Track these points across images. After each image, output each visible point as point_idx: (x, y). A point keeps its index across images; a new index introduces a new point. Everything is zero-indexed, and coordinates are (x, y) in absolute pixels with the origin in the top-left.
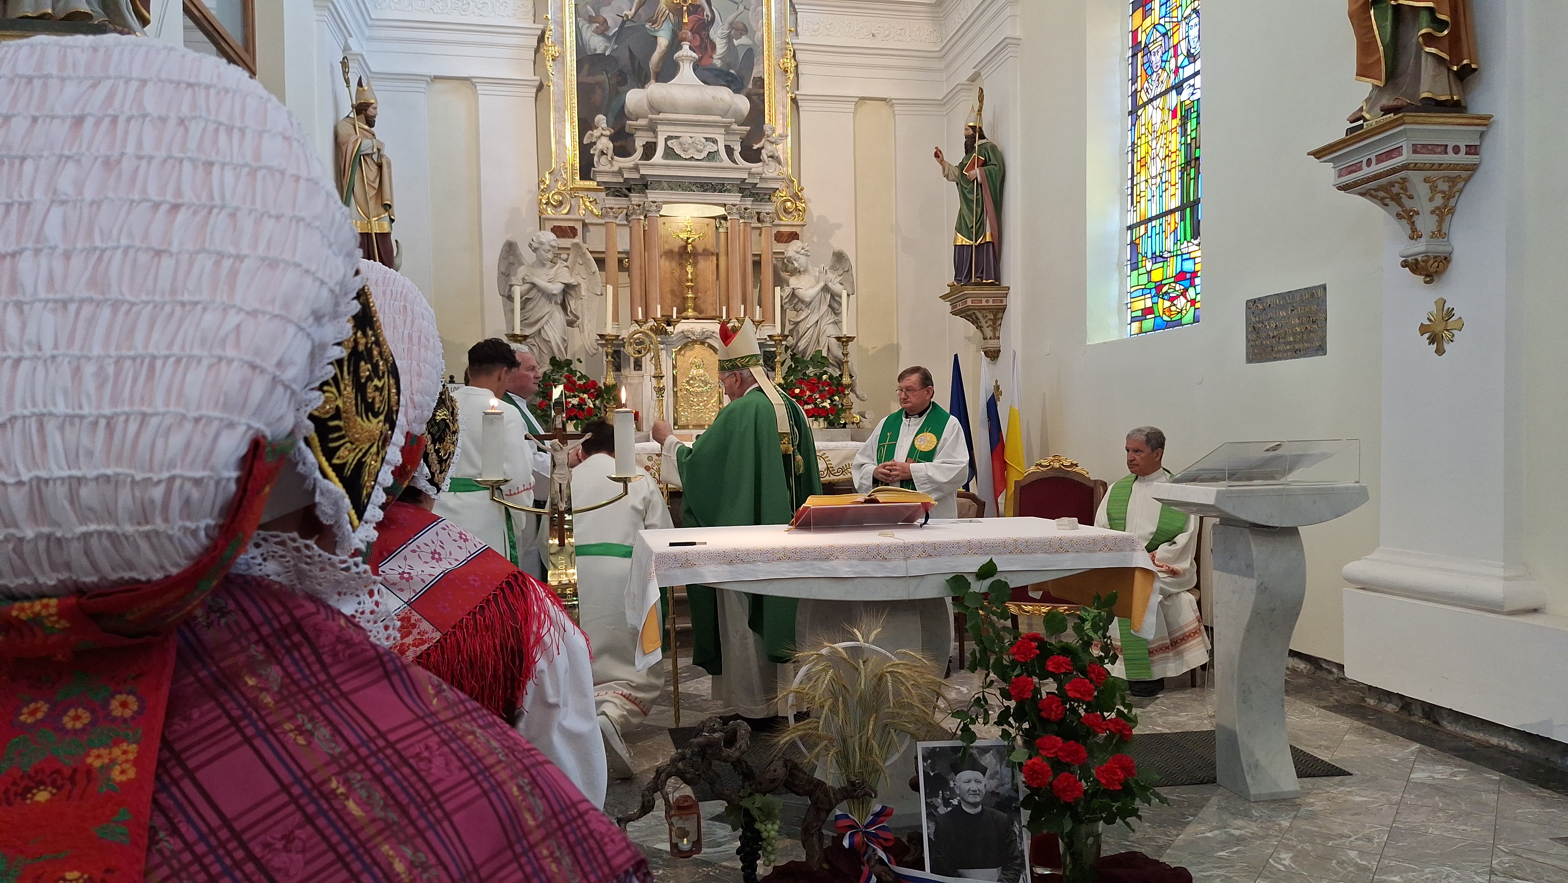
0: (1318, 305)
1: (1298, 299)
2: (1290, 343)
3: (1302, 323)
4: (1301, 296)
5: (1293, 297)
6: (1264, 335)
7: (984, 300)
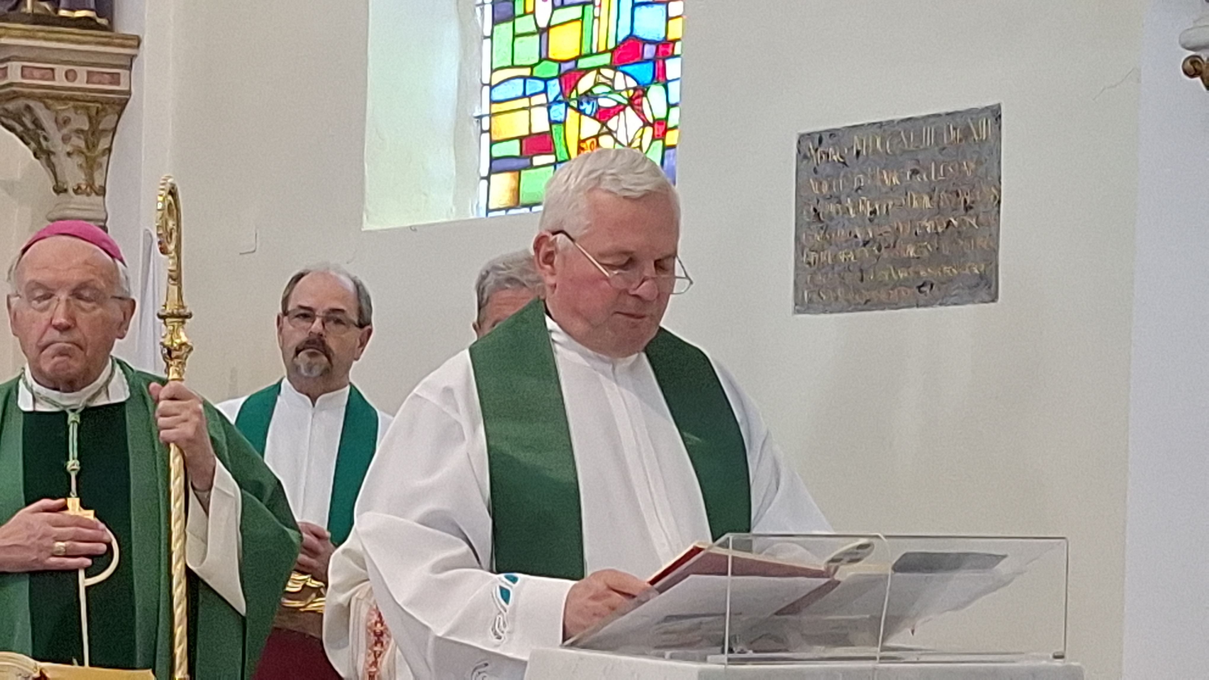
0: (979, 163)
1: (929, 141)
2: (906, 263)
3: (939, 210)
4: (938, 135)
5: (919, 136)
6: (842, 232)
7: (60, 70)
